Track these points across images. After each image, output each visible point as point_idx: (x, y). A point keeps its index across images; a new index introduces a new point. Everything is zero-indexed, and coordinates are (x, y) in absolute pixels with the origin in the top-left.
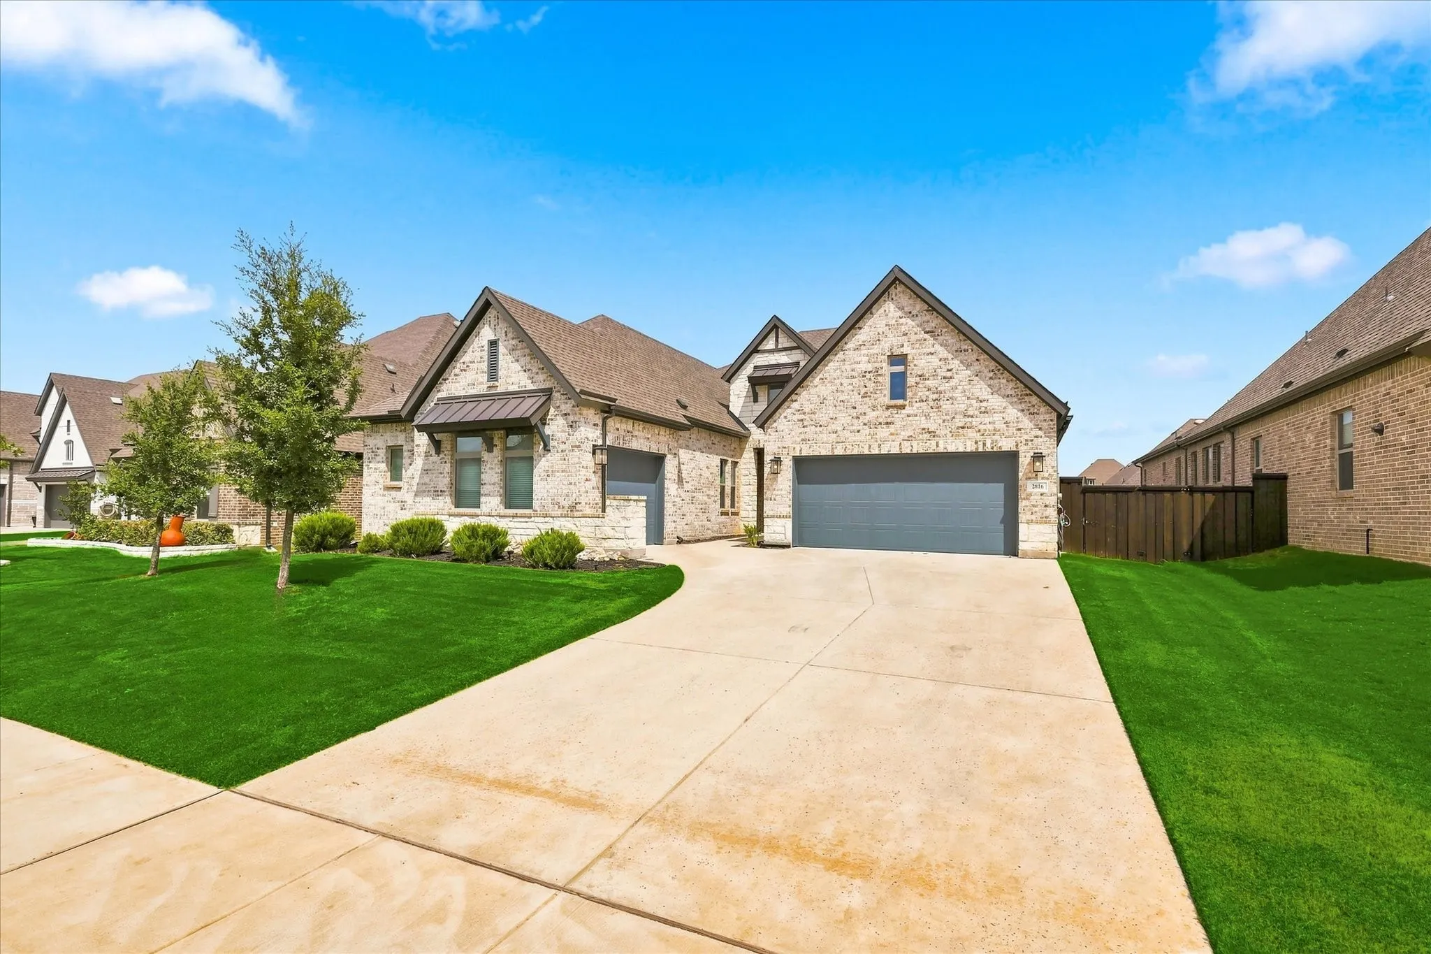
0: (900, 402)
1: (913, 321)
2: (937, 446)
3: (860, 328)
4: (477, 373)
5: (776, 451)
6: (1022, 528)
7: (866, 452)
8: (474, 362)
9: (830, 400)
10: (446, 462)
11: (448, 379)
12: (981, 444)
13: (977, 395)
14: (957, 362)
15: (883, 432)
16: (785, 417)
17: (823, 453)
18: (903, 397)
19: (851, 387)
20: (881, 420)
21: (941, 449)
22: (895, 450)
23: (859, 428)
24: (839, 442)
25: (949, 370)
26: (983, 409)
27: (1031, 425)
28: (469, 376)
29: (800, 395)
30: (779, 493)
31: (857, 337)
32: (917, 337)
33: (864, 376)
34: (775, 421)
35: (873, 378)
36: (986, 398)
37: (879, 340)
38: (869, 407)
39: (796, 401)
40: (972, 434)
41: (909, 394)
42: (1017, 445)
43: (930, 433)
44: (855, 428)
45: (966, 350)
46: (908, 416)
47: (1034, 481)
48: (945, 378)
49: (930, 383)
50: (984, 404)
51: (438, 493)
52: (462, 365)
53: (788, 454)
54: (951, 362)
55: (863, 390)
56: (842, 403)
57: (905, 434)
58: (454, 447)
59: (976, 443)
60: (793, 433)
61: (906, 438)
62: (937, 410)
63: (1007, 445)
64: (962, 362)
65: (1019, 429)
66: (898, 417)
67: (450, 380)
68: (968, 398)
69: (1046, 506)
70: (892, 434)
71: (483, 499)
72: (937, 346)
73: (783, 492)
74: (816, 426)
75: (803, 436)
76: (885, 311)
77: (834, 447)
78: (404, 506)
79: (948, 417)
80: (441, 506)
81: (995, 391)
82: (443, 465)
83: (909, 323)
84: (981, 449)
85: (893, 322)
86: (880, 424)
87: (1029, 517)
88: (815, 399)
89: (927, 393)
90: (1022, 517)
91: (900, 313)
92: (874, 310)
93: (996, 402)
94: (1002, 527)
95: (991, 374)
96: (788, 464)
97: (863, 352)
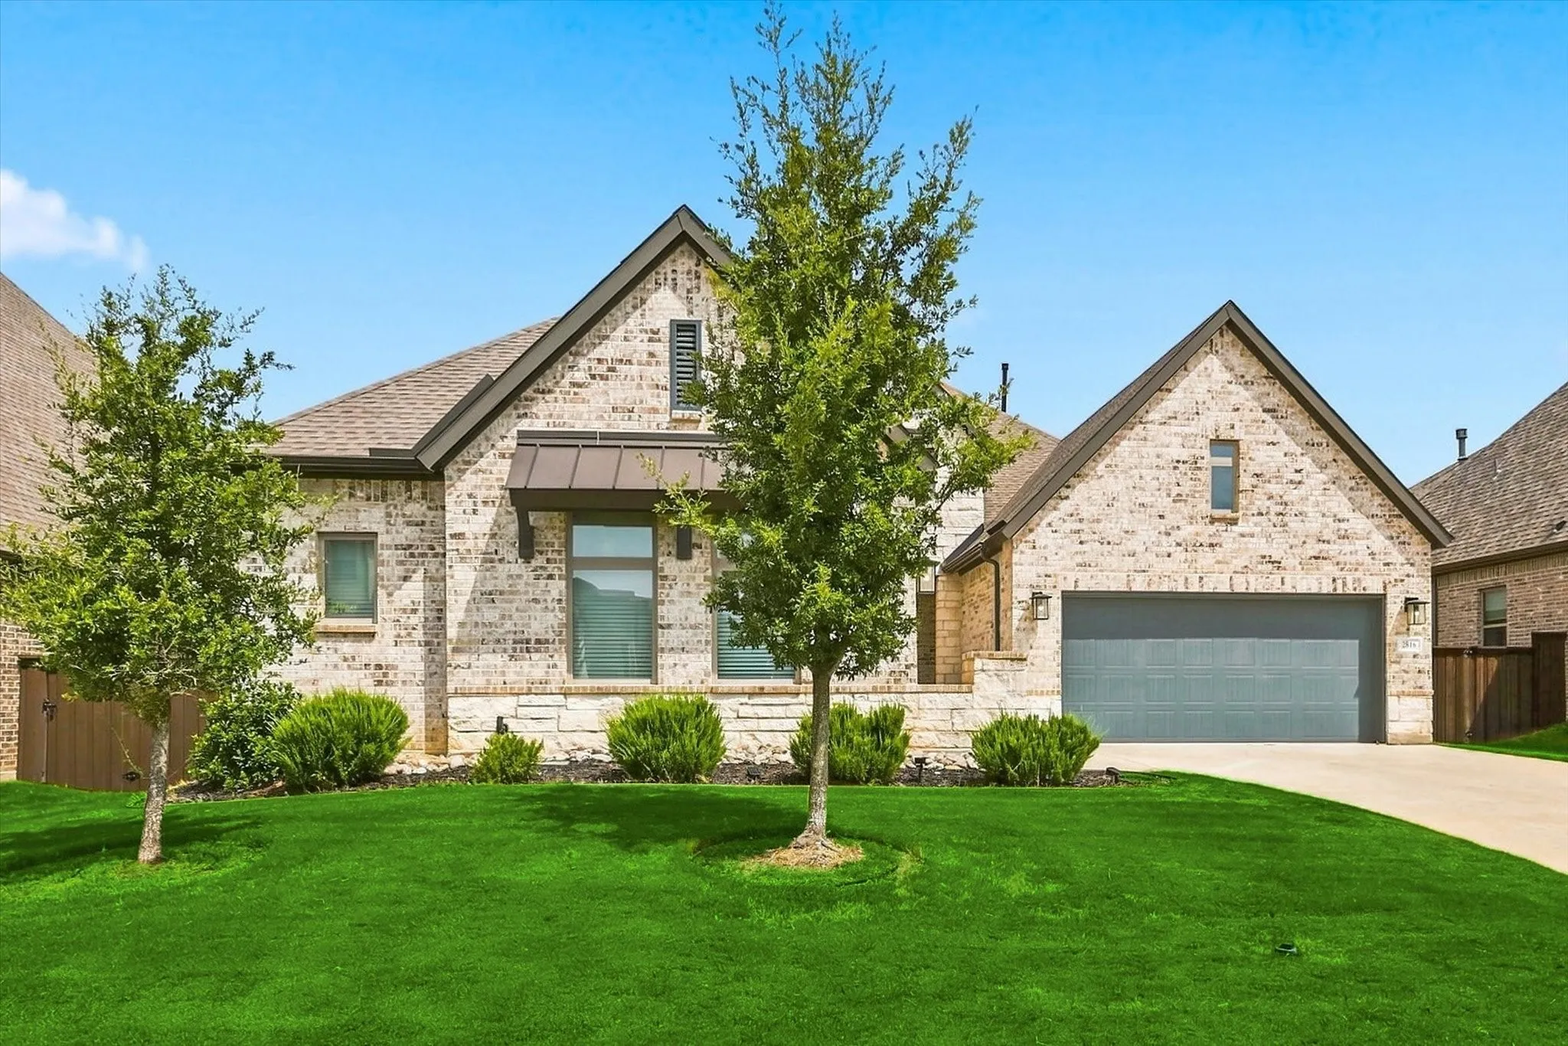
0: (1228, 513)
1: (1247, 390)
2: (1283, 583)
3: (1169, 391)
4: (640, 387)
5: (1035, 581)
6: (1392, 703)
7: (1181, 589)
8: (629, 362)
9: (1124, 503)
10: (550, 577)
11: (550, 392)
12: (1339, 582)
13: (1335, 510)
14: (1307, 460)
15: (1206, 558)
16: (1050, 524)
17: (1114, 587)
18: (1233, 506)
19: (1155, 483)
20: (1201, 540)
21: (1288, 589)
22: (1225, 588)
23: (1171, 550)
24: (1138, 572)
25: (1297, 471)
26: (1343, 533)
27: (1402, 559)
28: (618, 391)
29: (1074, 487)
30: (1041, 651)
31: (1163, 404)
32: (1253, 415)
33: (1175, 468)
34: (1031, 531)
35: (1189, 473)
36: (1346, 517)
37: (1197, 413)
38: (1184, 518)
39: (1067, 498)
40: (1328, 567)
41: (1243, 501)
42: (1385, 588)
43: (1273, 563)
44: (1165, 550)
45: (1320, 444)
46: (1242, 535)
47: (1405, 638)
48: (1292, 482)
49: (1274, 488)
50: (1343, 525)
51: (525, 645)
52: (594, 364)
53: (1055, 587)
54: (1300, 458)
55: (1175, 490)
56: (1142, 509)
57: (1239, 563)
58: (568, 543)
59: (1334, 580)
60: (1062, 553)
61: (1240, 570)
62: (1281, 529)
63: (1374, 587)
64: (1314, 461)
65: (1387, 564)
66: (1229, 537)
67: (557, 395)
68: (1324, 515)
69: (1419, 672)
70: (1218, 562)
71: (665, 660)
72: (1281, 433)
73: (1047, 652)
74: (1102, 544)
75: (1079, 559)
76: (1206, 369)
77: (1131, 578)
78: (385, 675)
79: (1296, 542)
80: (538, 673)
81: (1358, 508)
82: (542, 582)
83: (1242, 395)
84: (1340, 591)
85: (1218, 388)
86: (1201, 545)
87: (1401, 688)
88: (1098, 497)
89: (1268, 503)
90: (1392, 688)
91: (1228, 376)
92: (1190, 366)
93: (1359, 523)
94: (1356, 702)
95: (1353, 483)
96: (1056, 603)
97: (1174, 429)
